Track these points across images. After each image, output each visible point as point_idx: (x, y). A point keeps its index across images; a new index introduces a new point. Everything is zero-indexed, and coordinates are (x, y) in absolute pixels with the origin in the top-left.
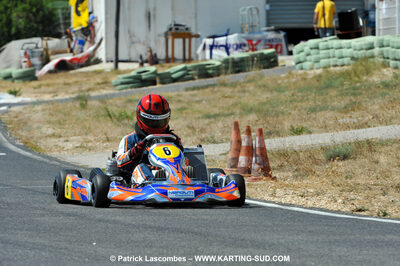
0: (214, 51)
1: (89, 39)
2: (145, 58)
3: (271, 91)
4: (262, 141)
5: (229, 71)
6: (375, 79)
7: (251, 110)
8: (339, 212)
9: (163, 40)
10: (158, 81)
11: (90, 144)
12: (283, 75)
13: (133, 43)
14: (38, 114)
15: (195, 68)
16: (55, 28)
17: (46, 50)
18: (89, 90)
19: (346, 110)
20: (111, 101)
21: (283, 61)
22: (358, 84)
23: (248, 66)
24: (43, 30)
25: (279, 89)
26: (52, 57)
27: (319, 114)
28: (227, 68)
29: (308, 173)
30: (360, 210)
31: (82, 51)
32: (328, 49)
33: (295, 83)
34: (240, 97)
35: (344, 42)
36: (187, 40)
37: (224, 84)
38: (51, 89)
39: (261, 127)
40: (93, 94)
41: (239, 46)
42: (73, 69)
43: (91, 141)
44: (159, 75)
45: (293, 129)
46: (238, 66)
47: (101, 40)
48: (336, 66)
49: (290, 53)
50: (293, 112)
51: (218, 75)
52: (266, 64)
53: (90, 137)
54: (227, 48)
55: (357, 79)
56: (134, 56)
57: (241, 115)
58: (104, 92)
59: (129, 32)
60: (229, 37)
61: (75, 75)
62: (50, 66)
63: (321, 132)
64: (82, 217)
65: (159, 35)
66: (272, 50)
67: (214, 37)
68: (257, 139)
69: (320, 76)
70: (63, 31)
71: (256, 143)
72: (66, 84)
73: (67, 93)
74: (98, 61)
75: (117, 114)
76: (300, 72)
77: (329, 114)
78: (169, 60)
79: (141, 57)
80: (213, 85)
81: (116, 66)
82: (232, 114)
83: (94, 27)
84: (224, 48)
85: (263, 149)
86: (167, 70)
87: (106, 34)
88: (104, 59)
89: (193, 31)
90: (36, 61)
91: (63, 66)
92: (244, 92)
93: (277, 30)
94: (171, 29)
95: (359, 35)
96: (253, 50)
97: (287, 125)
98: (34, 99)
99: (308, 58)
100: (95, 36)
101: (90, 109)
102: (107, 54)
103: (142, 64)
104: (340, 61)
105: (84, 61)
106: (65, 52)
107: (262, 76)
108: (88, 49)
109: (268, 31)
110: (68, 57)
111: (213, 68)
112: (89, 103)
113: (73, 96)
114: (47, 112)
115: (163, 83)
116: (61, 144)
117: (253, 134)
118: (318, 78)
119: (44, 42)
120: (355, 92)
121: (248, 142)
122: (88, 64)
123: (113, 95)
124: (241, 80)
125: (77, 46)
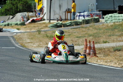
0: (80, 17)
1: (41, 13)
2: (59, 19)
3: (97, 30)
4: (94, 45)
7: (91, 36)
8: (117, 67)
9: (64, 13)
10: (62, 26)
11: (41, 45)
12: (101, 25)
13: (55, 14)
14: (25, 36)
15: (74, 22)
16: (31, 9)
17: (28, 16)
18: (41, 29)
19: (120, 36)
20: (48, 32)
21: (101, 20)
23: (90, 22)
24: (28, 10)
25: (100, 29)
26: (30, 18)
27: (112, 37)
28: (84, 22)
29: (108, 55)
31: (39, 17)
32: (115, 17)
33: (105, 27)
34: (88, 31)
35: (120, 15)
37: (83, 27)
38: (29, 28)
39: (94, 41)
41: (88, 16)
42: (36, 22)
43: (41, 44)
44: (63, 24)
46: (87, 22)
47: (45, 13)
48: (117, 22)
49: (103, 18)
50: (104, 36)
51: (81, 25)
52: (96, 21)
53: (41, 43)
54: (84, 16)
56: (55, 18)
57: (88, 37)
58: (46, 29)
59: (54, 11)
60: (85, 13)
61: (37, 24)
62: (30, 21)
63: (112, 42)
64: (38, 67)
65: (63, 12)
66: (98, 17)
67: (80, 13)
68: (92, 44)
69: (112, 25)
70: (34, 10)
71: (92, 46)
72: (34, 27)
73: (34, 29)
74: (44, 20)
75: (50, 36)
76: (106, 24)
77: (115, 37)
78: (66, 20)
79: (57, 19)
80: (79, 28)
81: (50, 21)
82: (85, 36)
83: (43, 9)
84: (83, 16)
85: (94, 47)
86: (65, 23)
87: (47, 11)
88: (46, 19)
90: (25, 19)
91: (33, 21)
92: (89, 30)
93: (99, 11)
94: (67, 10)
96: (92, 17)
97: (102, 40)
98: (24, 31)
99: (109, 20)
101: (41, 35)
102: (47, 18)
103: (58, 21)
104: (119, 21)
105: (40, 20)
106: (34, 17)
107: (94, 25)
108: (41, 16)
109: (97, 11)
110: (35, 18)
111: (80, 22)
112: (41, 32)
113: (36, 30)
114: (28, 35)
115: (64, 27)
116: (32, 45)
117: (91, 43)
118: (112, 26)
119: (28, 14)
121: (90, 45)
122: (41, 20)
123: (49, 30)
124: (88, 26)
125: (38, 15)
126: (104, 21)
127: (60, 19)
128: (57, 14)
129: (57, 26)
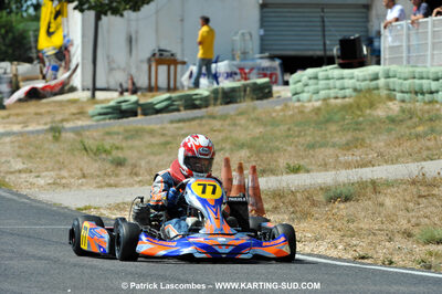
1: (63, 64)
2: (125, 86)
3: (265, 125)
4: (255, 180)
5: (219, 102)
6: (380, 113)
7: (242, 146)
8: (340, 259)
9: (145, 66)
10: (139, 111)
11: (64, 181)
12: (278, 108)
13: (111, 70)
14: (7, 147)
15: (181, 98)
16: (25, 52)
17: (16, 76)
18: (62, 121)
19: (347, 147)
20: (87, 133)
21: (278, 92)
22: (361, 119)
23: (240, 97)
24: (13, 54)
25: (274, 123)
26: (22, 84)
27: (318, 151)
28: (216, 99)
29: (306, 216)
30: (363, 258)
31: (55, 78)
32: (328, 79)
33: (292, 116)
34: (230, 131)
35: (347, 72)
36: (172, 67)
37: (213, 117)
38: (20, 119)
39: (254, 164)
40: (68, 125)
41: (230, 75)
42: (44, 97)
43: (64, 177)
44: (141, 105)
45: (289, 167)
46: (229, 97)
47: (77, 66)
48: (336, 98)
49: (286, 83)
50: (289, 149)
51: (207, 107)
52: (261, 95)
53: (64, 173)
54: (216, 77)
55: (359, 113)
56: (113, 84)
57: (232, 150)
58: (80, 123)
59: (108, 57)
60: (219, 64)
61: (48, 104)
62: (20, 93)
63: (320, 171)
64: (56, 261)
65: (142, 61)
66: (266, 80)
68: (250, 177)
69: (319, 109)
70: (34, 55)
71: (249, 182)
72: (36, 114)
73: (39, 124)
74: (73, 89)
75: (94, 148)
76: (297, 104)
77: (329, 151)
78: (152, 89)
79: (121, 85)
80: (202, 118)
81: (93, 95)
83: (69, 52)
85: (256, 188)
86: (150, 101)
87: (83, 59)
88: (79, 86)
89: (179, 57)
91: (34, 94)
92: (235, 125)
93: (272, 58)
94: (154, 55)
95: (362, 63)
96: (246, 79)
97: (282, 162)
98: (2, 130)
99: (306, 89)
100: (70, 61)
101: (64, 142)
102: (83, 81)
103: (122, 93)
104: (341, 93)
105: (57, 89)
106: (37, 79)
107: (254, 109)
108: (63, 76)
109: (261, 58)
110: (40, 84)
111: (201, 99)
112: (63, 135)
113: (47, 127)
114: (16, 144)
115: (145, 114)
116: (31, 180)
117: (245, 172)
118: (317, 111)
119: (14, 67)
120: (358, 127)
121: (240, 181)
122: (61, 92)
123: (89, 127)
124: (232, 113)
125: (50, 72)
126: (289, 95)
127: (130, 86)
128: (119, 68)
129: (120, 112)
